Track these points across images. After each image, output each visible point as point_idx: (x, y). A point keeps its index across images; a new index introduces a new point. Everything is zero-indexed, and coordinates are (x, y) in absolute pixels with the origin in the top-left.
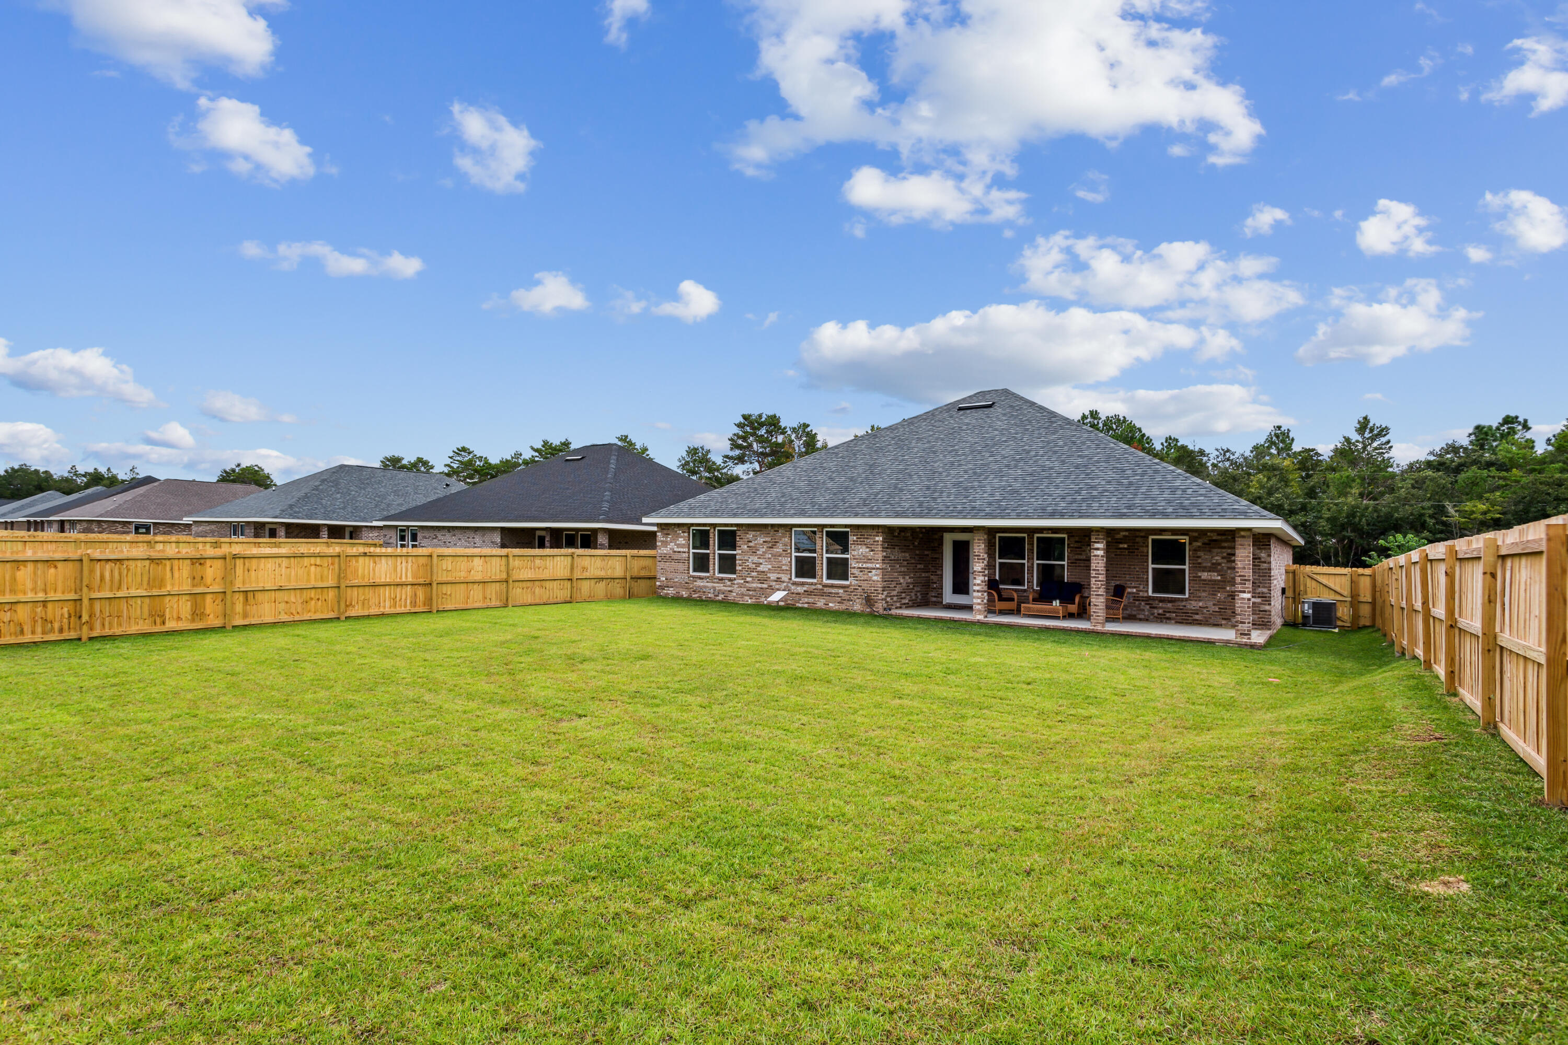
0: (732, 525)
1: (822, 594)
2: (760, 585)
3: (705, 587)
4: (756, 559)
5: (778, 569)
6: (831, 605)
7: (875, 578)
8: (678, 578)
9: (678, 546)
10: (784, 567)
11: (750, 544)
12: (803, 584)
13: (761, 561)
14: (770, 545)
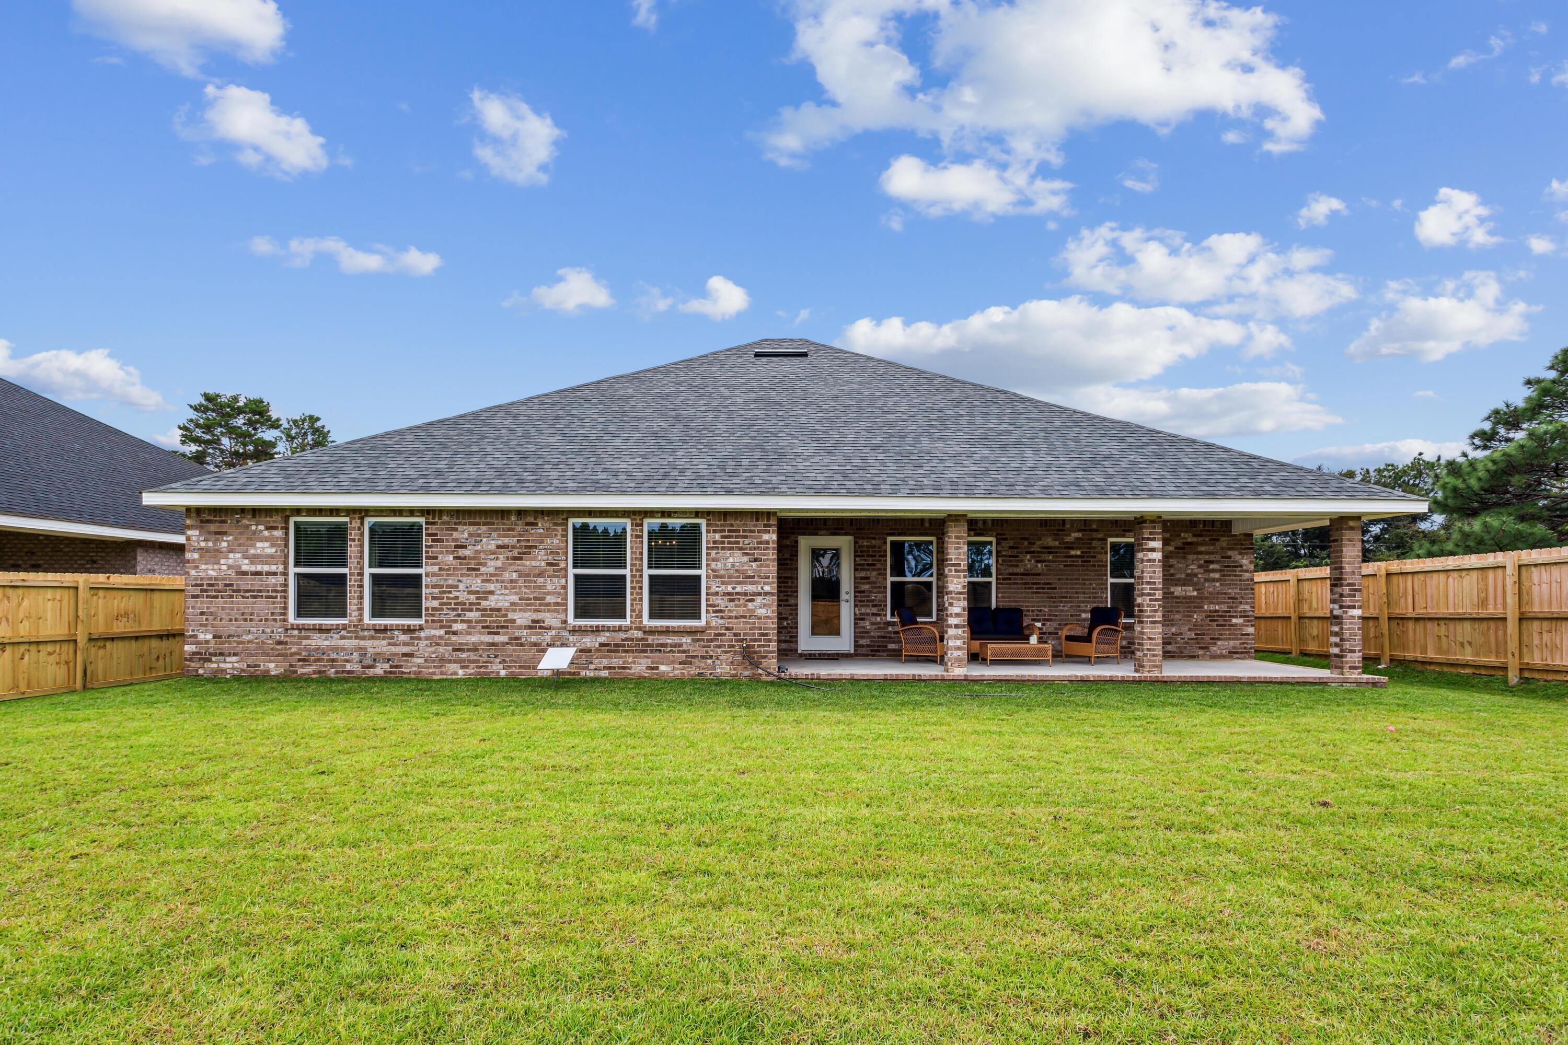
0: (412, 512)
1: (643, 648)
2: (488, 639)
3: (336, 649)
4: (476, 583)
5: (539, 602)
6: (663, 668)
7: (762, 612)
8: (251, 634)
9: (254, 559)
10: (550, 599)
11: (462, 552)
12: (597, 630)
13: (491, 587)
14: (515, 553)
